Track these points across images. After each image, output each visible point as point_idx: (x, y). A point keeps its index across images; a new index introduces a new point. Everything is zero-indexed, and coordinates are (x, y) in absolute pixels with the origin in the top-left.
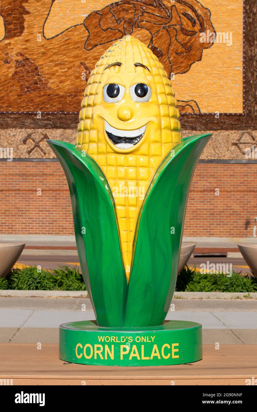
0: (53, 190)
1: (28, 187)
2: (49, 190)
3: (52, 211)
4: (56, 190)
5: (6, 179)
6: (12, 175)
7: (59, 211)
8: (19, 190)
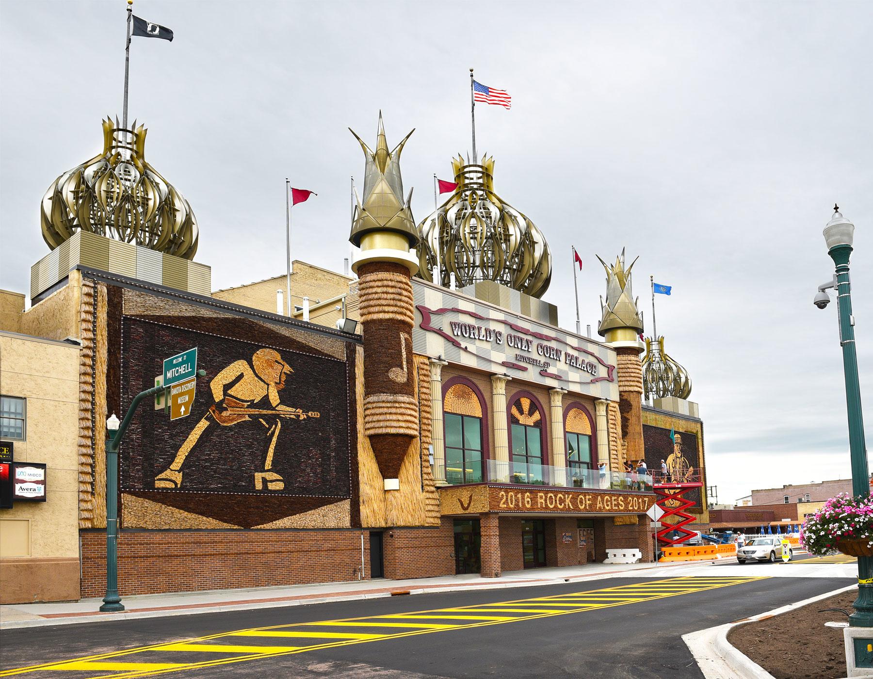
0: (222, 554)
1: (202, 552)
2: (219, 554)
3: (222, 570)
4: (224, 555)
5: (183, 546)
6: (188, 543)
7: (227, 570)
8: (194, 555)
